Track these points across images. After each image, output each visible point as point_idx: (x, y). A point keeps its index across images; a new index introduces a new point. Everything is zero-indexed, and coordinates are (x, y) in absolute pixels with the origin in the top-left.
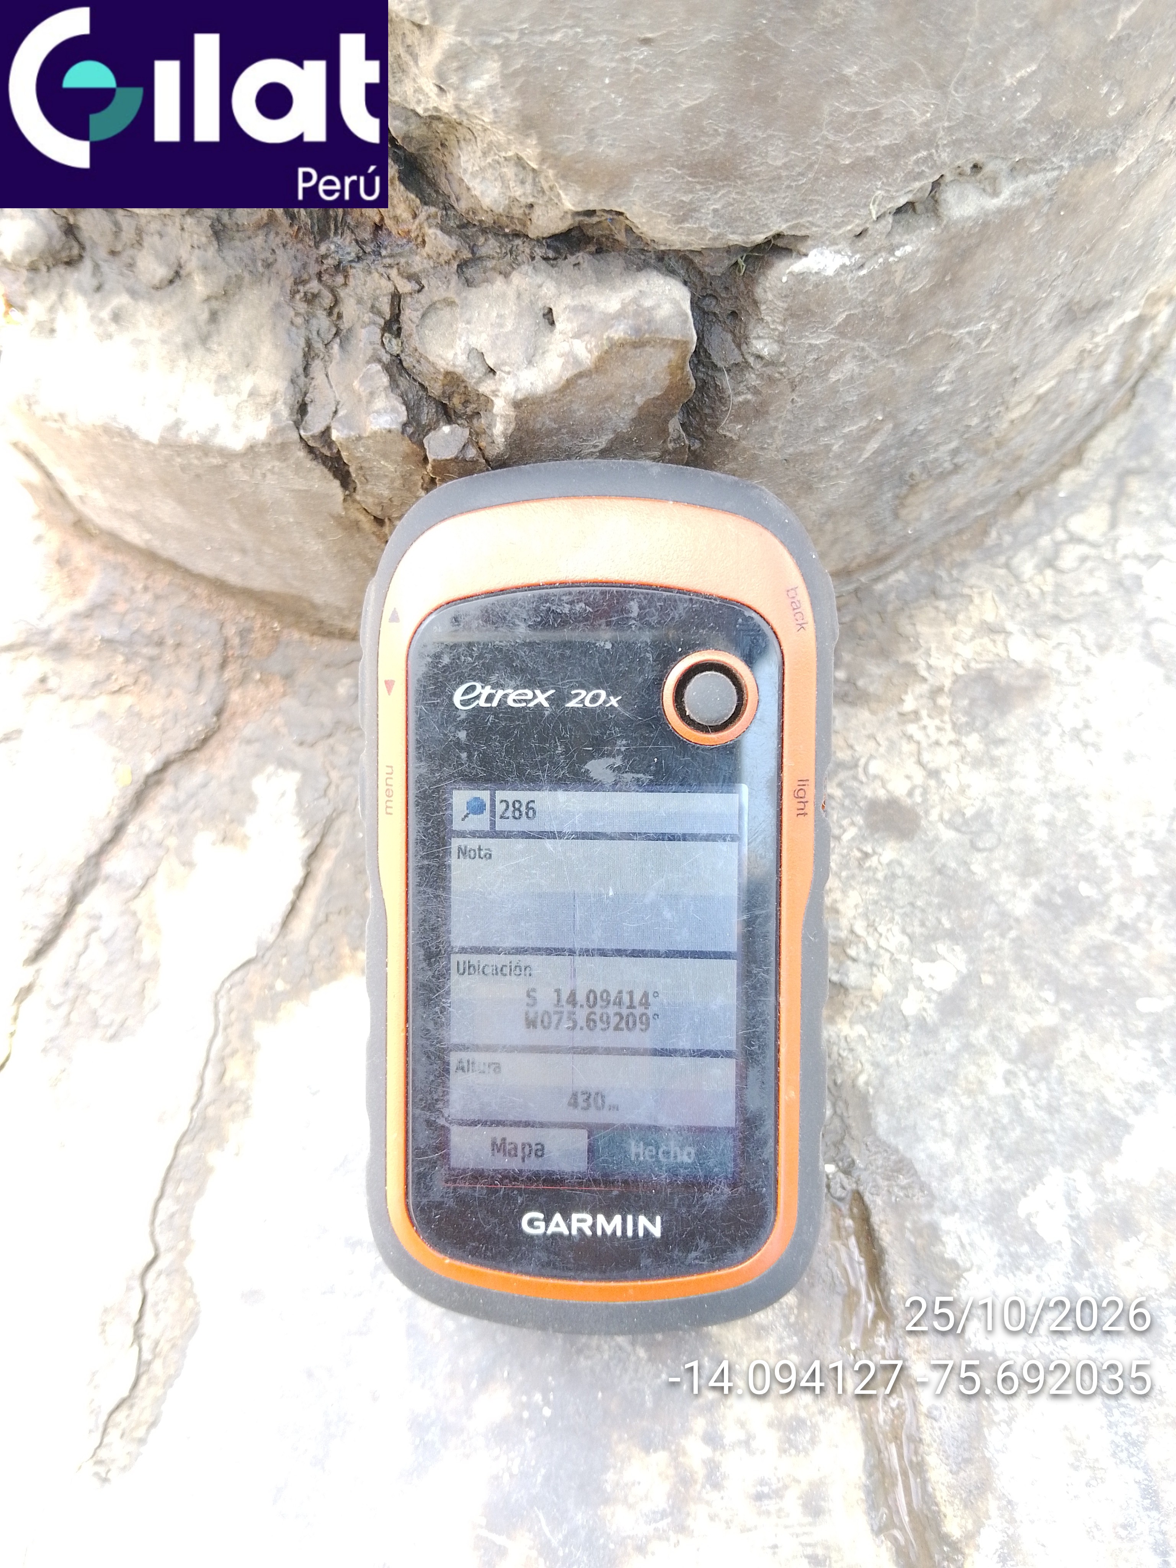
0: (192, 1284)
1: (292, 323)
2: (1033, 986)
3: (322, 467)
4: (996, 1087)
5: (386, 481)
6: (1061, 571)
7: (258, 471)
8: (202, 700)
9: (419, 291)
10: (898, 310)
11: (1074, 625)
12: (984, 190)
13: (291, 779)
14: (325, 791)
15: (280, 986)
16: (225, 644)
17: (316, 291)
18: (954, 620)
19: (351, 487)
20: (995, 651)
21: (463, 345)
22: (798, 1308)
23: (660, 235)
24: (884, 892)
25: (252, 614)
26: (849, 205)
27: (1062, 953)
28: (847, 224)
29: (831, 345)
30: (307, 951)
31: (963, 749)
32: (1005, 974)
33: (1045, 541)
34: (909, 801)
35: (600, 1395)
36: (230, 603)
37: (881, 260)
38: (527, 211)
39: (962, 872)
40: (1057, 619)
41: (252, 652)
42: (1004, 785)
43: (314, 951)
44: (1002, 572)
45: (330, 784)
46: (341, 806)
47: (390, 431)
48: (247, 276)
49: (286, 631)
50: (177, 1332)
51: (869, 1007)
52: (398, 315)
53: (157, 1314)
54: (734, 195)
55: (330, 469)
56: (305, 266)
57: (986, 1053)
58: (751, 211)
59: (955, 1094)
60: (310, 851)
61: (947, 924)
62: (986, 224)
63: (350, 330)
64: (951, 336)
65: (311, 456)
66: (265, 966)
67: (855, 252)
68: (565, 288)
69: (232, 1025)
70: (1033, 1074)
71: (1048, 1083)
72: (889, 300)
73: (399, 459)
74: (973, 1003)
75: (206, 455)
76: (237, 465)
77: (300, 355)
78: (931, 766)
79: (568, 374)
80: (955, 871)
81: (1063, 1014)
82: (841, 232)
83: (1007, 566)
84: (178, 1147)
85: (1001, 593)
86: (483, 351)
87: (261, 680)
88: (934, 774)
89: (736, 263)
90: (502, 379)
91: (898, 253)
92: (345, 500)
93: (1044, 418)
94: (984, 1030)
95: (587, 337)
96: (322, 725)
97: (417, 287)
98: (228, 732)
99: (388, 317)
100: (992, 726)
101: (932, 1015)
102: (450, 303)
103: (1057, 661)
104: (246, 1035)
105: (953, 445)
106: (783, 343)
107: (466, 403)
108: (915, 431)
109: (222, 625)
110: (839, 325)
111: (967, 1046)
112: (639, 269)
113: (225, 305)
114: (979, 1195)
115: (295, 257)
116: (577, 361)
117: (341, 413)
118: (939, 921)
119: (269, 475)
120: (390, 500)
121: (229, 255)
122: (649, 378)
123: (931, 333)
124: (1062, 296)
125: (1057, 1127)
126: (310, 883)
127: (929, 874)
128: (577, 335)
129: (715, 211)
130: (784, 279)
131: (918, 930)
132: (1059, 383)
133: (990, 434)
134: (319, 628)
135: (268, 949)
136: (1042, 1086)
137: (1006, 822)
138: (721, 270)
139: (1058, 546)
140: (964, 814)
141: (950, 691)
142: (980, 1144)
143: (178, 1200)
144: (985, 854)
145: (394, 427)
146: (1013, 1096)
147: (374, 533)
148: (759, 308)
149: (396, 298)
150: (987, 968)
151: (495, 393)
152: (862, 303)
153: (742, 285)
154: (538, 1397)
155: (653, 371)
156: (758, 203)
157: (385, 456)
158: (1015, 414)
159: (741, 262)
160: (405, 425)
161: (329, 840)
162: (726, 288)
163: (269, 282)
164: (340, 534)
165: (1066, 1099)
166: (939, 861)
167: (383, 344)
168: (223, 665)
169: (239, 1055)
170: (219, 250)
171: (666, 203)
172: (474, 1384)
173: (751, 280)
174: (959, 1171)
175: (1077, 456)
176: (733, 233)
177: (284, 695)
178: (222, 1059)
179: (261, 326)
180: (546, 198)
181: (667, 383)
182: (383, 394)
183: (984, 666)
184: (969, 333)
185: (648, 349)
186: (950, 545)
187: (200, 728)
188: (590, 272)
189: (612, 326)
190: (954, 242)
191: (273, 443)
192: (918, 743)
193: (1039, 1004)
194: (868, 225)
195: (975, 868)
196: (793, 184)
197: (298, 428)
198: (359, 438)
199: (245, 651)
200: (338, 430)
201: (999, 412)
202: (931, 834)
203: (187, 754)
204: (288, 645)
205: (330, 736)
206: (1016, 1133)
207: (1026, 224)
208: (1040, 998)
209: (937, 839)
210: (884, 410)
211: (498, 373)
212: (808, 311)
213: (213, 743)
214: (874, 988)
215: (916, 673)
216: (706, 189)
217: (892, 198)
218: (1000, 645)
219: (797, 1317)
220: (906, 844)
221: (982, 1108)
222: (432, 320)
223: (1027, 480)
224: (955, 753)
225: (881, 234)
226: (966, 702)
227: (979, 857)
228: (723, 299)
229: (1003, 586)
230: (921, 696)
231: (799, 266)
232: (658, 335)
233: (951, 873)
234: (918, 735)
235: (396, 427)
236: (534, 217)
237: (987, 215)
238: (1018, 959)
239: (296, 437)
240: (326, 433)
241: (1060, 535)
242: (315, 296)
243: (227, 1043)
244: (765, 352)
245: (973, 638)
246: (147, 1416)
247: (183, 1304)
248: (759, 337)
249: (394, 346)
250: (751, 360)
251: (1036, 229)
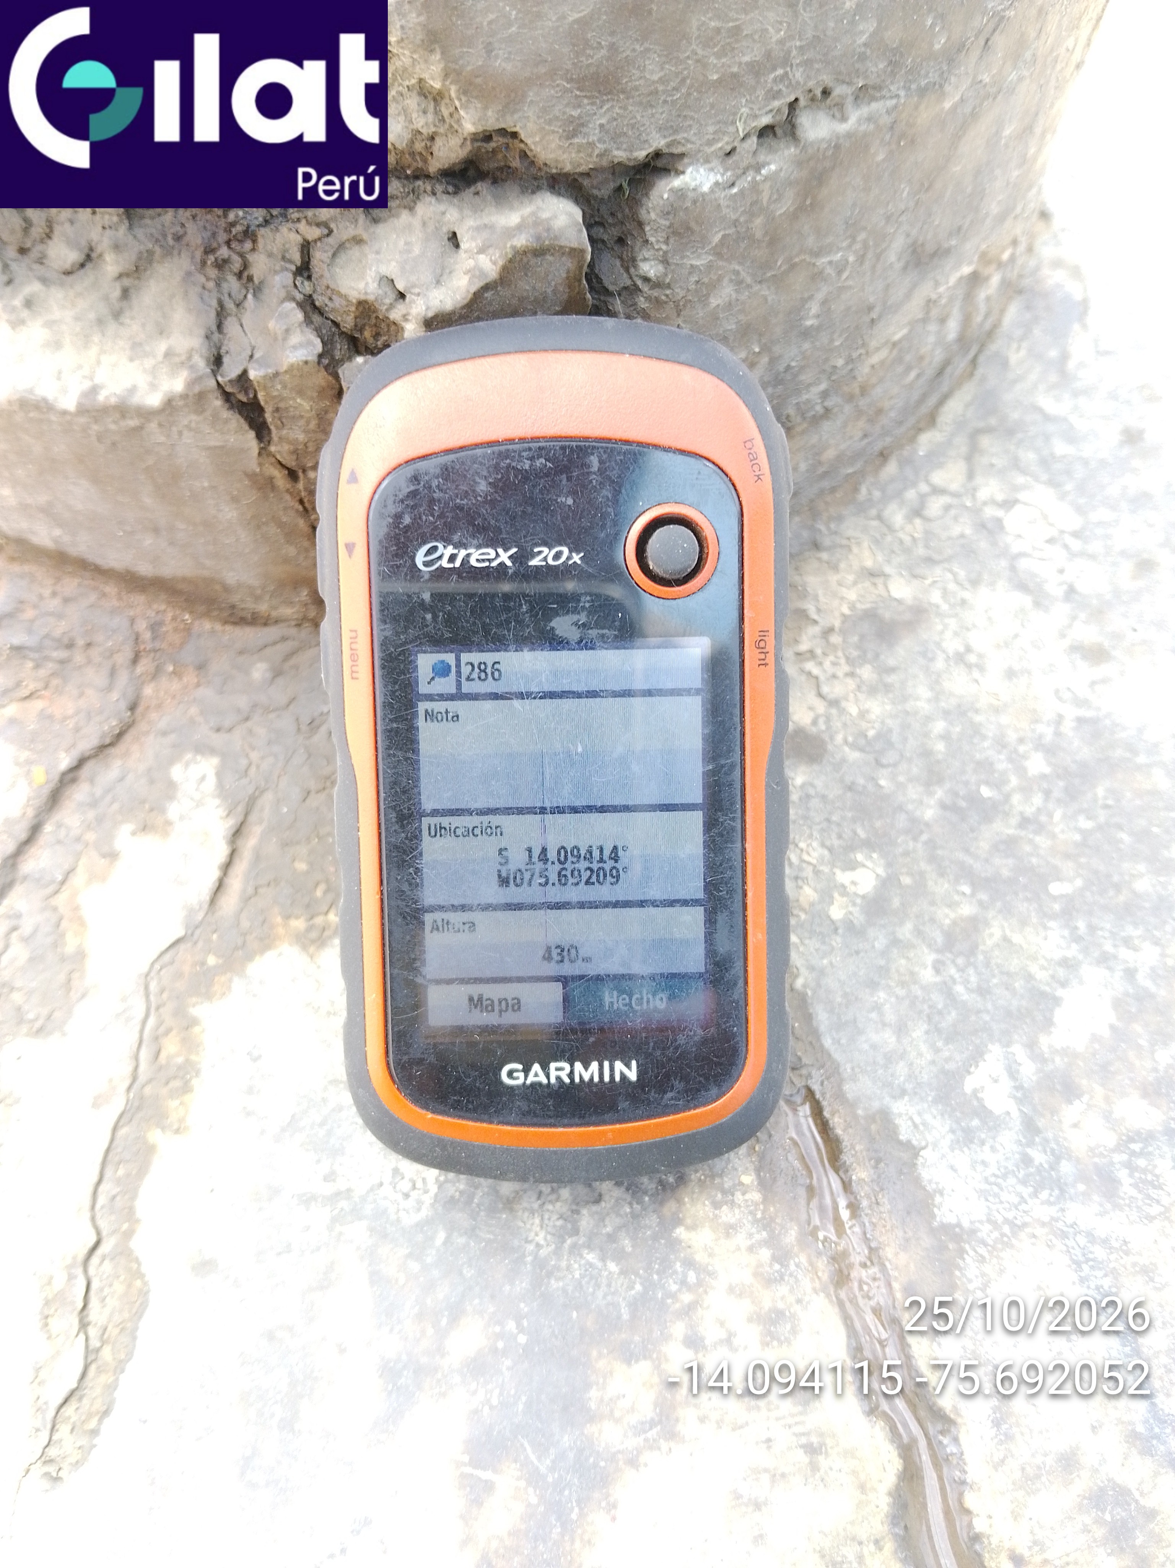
0: (139, 1264)
1: (204, 288)
2: (949, 881)
3: (238, 416)
4: (927, 975)
5: (302, 422)
6: (927, 519)
7: (174, 429)
8: (115, 696)
9: (328, 235)
10: (766, 232)
11: (946, 565)
12: (833, 116)
13: (208, 766)
14: (246, 771)
15: (212, 960)
16: (137, 639)
17: (226, 256)
18: (835, 568)
19: (266, 439)
20: (877, 592)
21: (373, 274)
22: (763, 1203)
23: (552, 156)
24: (800, 812)
25: (163, 607)
26: (719, 122)
27: (972, 850)
28: (719, 140)
29: (710, 267)
30: (238, 924)
31: (858, 680)
32: (922, 874)
33: (911, 494)
34: (814, 730)
35: (575, 1314)
36: (139, 599)
37: (749, 179)
38: (429, 144)
39: (870, 787)
40: (929, 561)
41: (164, 646)
42: (899, 708)
43: (245, 924)
44: (875, 523)
45: (250, 764)
46: (263, 784)
47: (306, 362)
48: (158, 250)
49: (197, 623)
50: (126, 1315)
51: (798, 916)
52: (308, 263)
53: (103, 1300)
54: (617, 110)
55: (246, 419)
56: (214, 235)
57: (913, 947)
58: (633, 127)
59: (889, 986)
60: (234, 830)
61: (862, 834)
62: (837, 147)
63: (261, 283)
64: (814, 264)
65: (227, 405)
66: (196, 943)
67: (726, 170)
68: (467, 212)
69: (164, 1004)
70: (960, 961)
71: (976, 968)
72: (759, 221)
73: (315, 394)
74: (896, 902)
75: (123, 417)
76: (153, 426)
77: (213, 315)
78: (831, 696)
79: (473, 289)
80: (864, 787)
81: (981, 903)
82: (713, 149)
83: (879, 517)
84: (115, 1129)
85: (877, 542)
86: (393, 277)
87: (174, 672)
88: (834, 703)
89: (620, 188)
90: (413, 302)
91: (763, 172)
92: (260, 454)
93: (900, 369)
94: (909, 926)
95: (491, 251)
96: (239, 711)
97: (326, 231)
98: (142, 726)
99: (299, 263)
100: (882, 657)
101: (858, 917)
102: (358, 241)
103: (936, 597)
104: (180, 1012)
105: (823, 386)
106: (668, 263)
107: (377, 336)
108: (788, 368)
109: (132, 621)
110: (716, 245)
111: (895, 942)
112: (533, 192)
113: (136, 282)
114: (925, 1077)
115: (205, 227)
116: (482, 273)
117: (257, 355)
118: (855, 833)
119: (186, 433)
120: (305, 445)
121: (140, 232)
122: (549, 291)
123: (797, 260)
124: (908, 235)
125: (990, 1006)
126: (236, 861)
127: (840, 792)
128: (481, 251)
129: (602, 126)
130: (666, 196)
131: (836, 842)
132: (910, 331)
133: (854, 378)
134: (232, 615)
135: (197, 927)
136: (971, 971)
137: (906, 739)
138: (608, 193)
139: (923, 498)
140: (866, 736)
141: (840, 630)
142: (919, 1031)
143: (118, 1181)
144: (890, 769)
145: (310, 358)
146: (945, 983)
147: (287, 491)
148: (644, 230)
149: (306, 247)
150: (904, 870)
151: (405, 317)
152: (735, 223)
153: (627, 210)
154: (511, 1326)
155: (553, 283)
156: (639, 118)
157: (301, 392)
158: (875, 359)
159: (625, 185)
160: (320, 356)
161: (253, 818)
162: (612, 214)
163: (179, 254)
164: (253, 496)
165: (995, 981)
166: (848, 779)
167: (295, 285)
168: (135, 660)
169: (174, 1032)
170: (131, 227)
171: (557, 118)
172: (444, 1322)
173: (634, 203)
174: (902, 1057)
175: (931, 420)
176: (618, 149)
177: (198, 685)
178: (156, 1039)
179: (173, 296)
180: (447, 126)
181: (565, 297)
182: (298, 330)
183: (868, 606)
184: (830, 263)
185: (549, 258)
186: (826, 503)
187: (114, 723)
188: (489, 197)
189: (514, 236)
190: (812, 163)
191: (191, 394)
192: (817, 678)
193: (956, 898)
194: (736, 144)
195: (882, 782)
196: (669, 99)
197: (215, 376)
198: (276, 374)
199: (157, 645)
200: (255, 370)
201: (860, 355)
202: (838, 757)
203: (102, 749)
204: (199, 636)
205: (247, 719)
206: (953, 1016)
207: (872, 151)
208: (958, 892)
209: (844, 760)
210: (759, 341)
211: (408, 296)
212: (688, 228)
213: (128, 737)
214: (801, 899)
215: (807, 617)
216: (593, 104)
217: (756, 117)
218: (881, 587)
219: (764, 1212)
220: (816, 767)
221: (916, 997)
222: (342, 258)
223: (888, 440)
224: (851, 683)
225: (748, 152)
226: (856, 639)
227: (884, 772)
228: (610, 225)
229: (878, 536)
230: (814, 637)
231: (677, 182)
232: (556, 243)
233: (860, 789)
234: (816, 671)
235: (312, 358)
236: (435, 150)
237: (838, 138)
238: (932, 859)
239: (213, 383)
240: (243, 376)
241: (924, 488)
242: (226, 261)
243: (160, 1023)
244: (652, 274)
245: (855, 583)
246: (98, 1405)
247: (129, 1286)
248: (645, 260)
249: (307, 287)
250: (639, 283)
251: (880, 157)
